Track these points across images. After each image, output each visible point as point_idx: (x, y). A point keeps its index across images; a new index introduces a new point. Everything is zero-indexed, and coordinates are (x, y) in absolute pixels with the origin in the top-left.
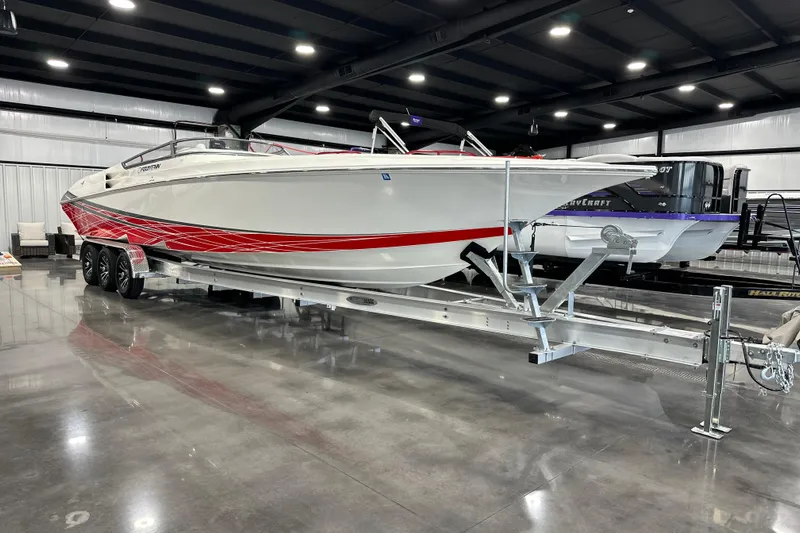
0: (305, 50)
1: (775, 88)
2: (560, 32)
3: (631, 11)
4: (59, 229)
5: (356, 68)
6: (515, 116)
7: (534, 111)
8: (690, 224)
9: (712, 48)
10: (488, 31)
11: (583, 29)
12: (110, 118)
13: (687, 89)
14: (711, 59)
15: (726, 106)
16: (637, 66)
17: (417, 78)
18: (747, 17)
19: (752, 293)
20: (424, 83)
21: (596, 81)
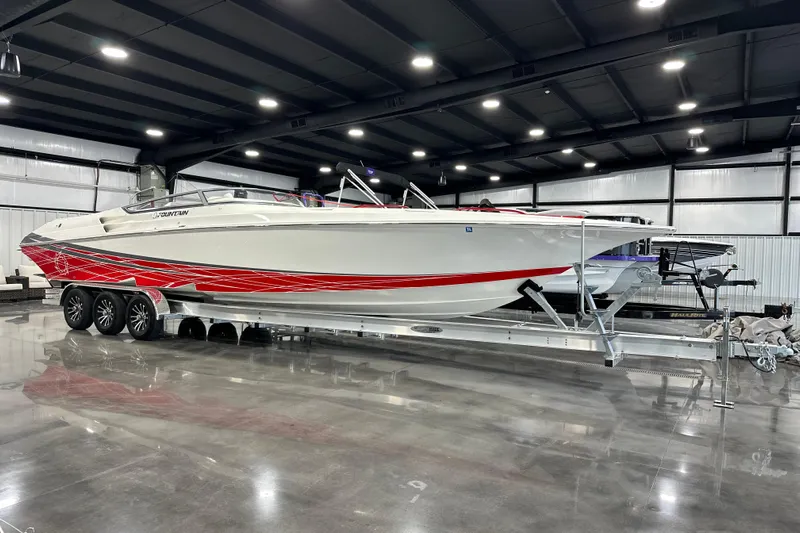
0: (268, 103)
1: (628, 154)
2: (491, 104)
3: (547, 92)
4: (17, 271)
5: (310, 122)
6: (426, 168)
7: (442, 164)
8: (629, 264)
9: (594, 121)
10: (441, 102)
11: (507, 103)
12: (31, 155)
13: (568, 151)
14: (590, 130)
15: (590, 165)
16: (537, 133)
17: (356, 133)
18: (626, 101)
19: (672, 315)
20: (362, 137)
21: (499, 141)
